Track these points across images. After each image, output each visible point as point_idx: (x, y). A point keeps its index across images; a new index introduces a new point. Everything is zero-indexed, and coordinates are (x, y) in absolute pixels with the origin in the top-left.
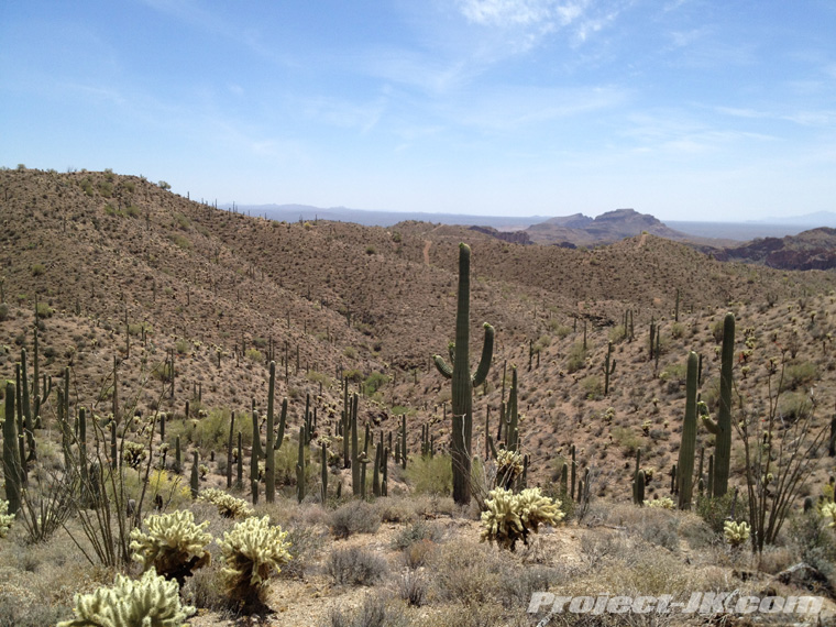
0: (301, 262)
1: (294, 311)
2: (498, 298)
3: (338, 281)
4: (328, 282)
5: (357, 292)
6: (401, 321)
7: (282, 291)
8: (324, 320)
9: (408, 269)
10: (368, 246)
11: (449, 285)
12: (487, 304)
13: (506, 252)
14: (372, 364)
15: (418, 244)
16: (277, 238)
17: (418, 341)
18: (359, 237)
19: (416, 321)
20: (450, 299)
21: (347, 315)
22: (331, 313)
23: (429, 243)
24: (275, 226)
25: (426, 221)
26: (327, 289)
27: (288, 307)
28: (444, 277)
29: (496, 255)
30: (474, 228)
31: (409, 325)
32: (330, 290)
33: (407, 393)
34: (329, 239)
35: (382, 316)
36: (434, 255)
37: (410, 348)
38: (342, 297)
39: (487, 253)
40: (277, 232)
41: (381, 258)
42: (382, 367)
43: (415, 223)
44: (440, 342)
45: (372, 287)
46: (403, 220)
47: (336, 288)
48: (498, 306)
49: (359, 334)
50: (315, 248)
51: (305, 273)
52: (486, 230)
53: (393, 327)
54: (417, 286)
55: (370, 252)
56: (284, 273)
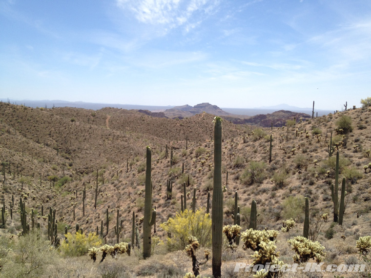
0: (36, 125)
1: (29, 148)
3: (55, 134)
4: (50, 135)
5: (64, 139)
6: (84, 152)
7: (24, 139)
8: (44, 152)
9: (90, 128)
10: (72, 118)
14: (66, 172)
15: (104, 117)
16: (25, 114)
17: (91, 161)
18: (75, 114)
19: (91, 152)
21: (57, 149)
22: (49, 149)
23: (109, 117)
24: (25, 109)
26: (49, 138)
27: (26, 147)
28: (108, 132)
29: (139, 122)
30: (140, 111)
31: (88, 154)
33: (75, 186)
34: (52, 115)
35: (75, 150)
36: (111, 122)
37: (87, 164)
38: (56, 141)
39: (135, 121)
40: (26, 112)
41: (78, 123)
42: (71, 174)
43: (110, 108)
45: (72, 137)
46: (104, 107)
47: (54, 138)
49: (63, 158)
50: (45, 119)
51: (38, 131)
52: (146, 112)
53: (80, 155)
54: (94, 136)
55: (72, 121)
56: (27, 131)
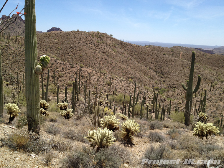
0: (145, 56)
1: (142, 70)
2: (202, 69)
3: (154, 62)
4: (152, 62)
5: (160, 66)
6: (171, 74)
7: (139, 64)
8: (150, 73)
9: (175, 60)
10: (164, 53)
11: (187, 65)
12: (198, 71)
13: (206, 56)
14: (162, 86)
15: (179, 53)
16: (139, 50)
17: (176, 80)
18: (161, 50)
19: (176, 75)
20: (187, 69)
21: (156, 72)
22: (152, 71)
23: (182, 53)
24: (139, 47)
25: (181, 46)
26: (151, 64)
27: (140, 69)
28: (186, 63)
29: (202, 57)
30: (196, 49)
31: (174, 76)
32: (152, 65)
33: (172, 95)
34: (153, 51)
35: (166, 73)
36: (183, 56)
37: (174, 82)
38: (155, 67)
39: (200, 56)
40: (139, 48)
41: (167, 56)
42: (165, 87)
43: (178, 47)
44: (183, 81)
45: (164, 64)
46: (174, 46)
47: (154, 64)
48: (202, 72)
49: (159, 77)
50: (149, 53)
51: (145, 60)
52: (200, 49)
53: (169, 76)
54: (177, 65)
55: (164, 55)
56: (140, 59)
